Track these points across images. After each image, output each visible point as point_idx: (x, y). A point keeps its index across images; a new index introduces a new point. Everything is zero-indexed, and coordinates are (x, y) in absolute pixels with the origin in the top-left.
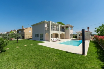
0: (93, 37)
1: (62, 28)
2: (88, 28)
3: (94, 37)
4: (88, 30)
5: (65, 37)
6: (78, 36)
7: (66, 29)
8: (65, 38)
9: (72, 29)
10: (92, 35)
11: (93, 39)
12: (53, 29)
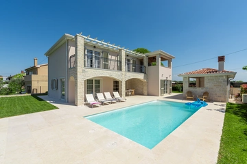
0: (237, 91)
1: (138, 63)
2: (221, 59)
3: (239, 89)
4: (221, 67)
5: (145, 88)
6: (186, 87)
7: (149, 65)
8: (145, 92)
9: (169, 66)
10: (234, 85)
11: (239, 96)
12: (102, 65)
